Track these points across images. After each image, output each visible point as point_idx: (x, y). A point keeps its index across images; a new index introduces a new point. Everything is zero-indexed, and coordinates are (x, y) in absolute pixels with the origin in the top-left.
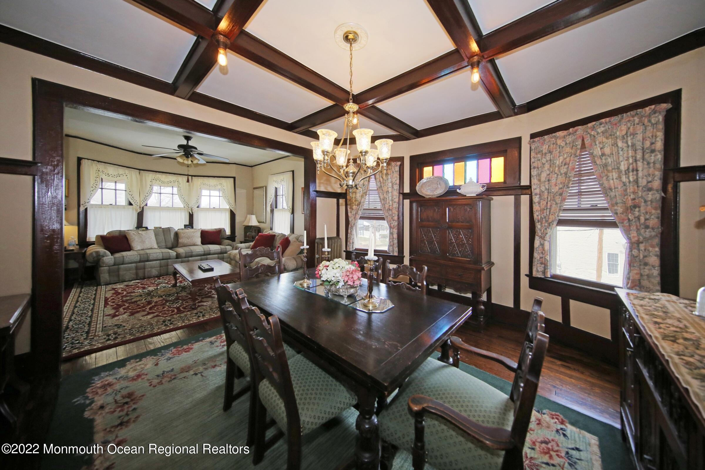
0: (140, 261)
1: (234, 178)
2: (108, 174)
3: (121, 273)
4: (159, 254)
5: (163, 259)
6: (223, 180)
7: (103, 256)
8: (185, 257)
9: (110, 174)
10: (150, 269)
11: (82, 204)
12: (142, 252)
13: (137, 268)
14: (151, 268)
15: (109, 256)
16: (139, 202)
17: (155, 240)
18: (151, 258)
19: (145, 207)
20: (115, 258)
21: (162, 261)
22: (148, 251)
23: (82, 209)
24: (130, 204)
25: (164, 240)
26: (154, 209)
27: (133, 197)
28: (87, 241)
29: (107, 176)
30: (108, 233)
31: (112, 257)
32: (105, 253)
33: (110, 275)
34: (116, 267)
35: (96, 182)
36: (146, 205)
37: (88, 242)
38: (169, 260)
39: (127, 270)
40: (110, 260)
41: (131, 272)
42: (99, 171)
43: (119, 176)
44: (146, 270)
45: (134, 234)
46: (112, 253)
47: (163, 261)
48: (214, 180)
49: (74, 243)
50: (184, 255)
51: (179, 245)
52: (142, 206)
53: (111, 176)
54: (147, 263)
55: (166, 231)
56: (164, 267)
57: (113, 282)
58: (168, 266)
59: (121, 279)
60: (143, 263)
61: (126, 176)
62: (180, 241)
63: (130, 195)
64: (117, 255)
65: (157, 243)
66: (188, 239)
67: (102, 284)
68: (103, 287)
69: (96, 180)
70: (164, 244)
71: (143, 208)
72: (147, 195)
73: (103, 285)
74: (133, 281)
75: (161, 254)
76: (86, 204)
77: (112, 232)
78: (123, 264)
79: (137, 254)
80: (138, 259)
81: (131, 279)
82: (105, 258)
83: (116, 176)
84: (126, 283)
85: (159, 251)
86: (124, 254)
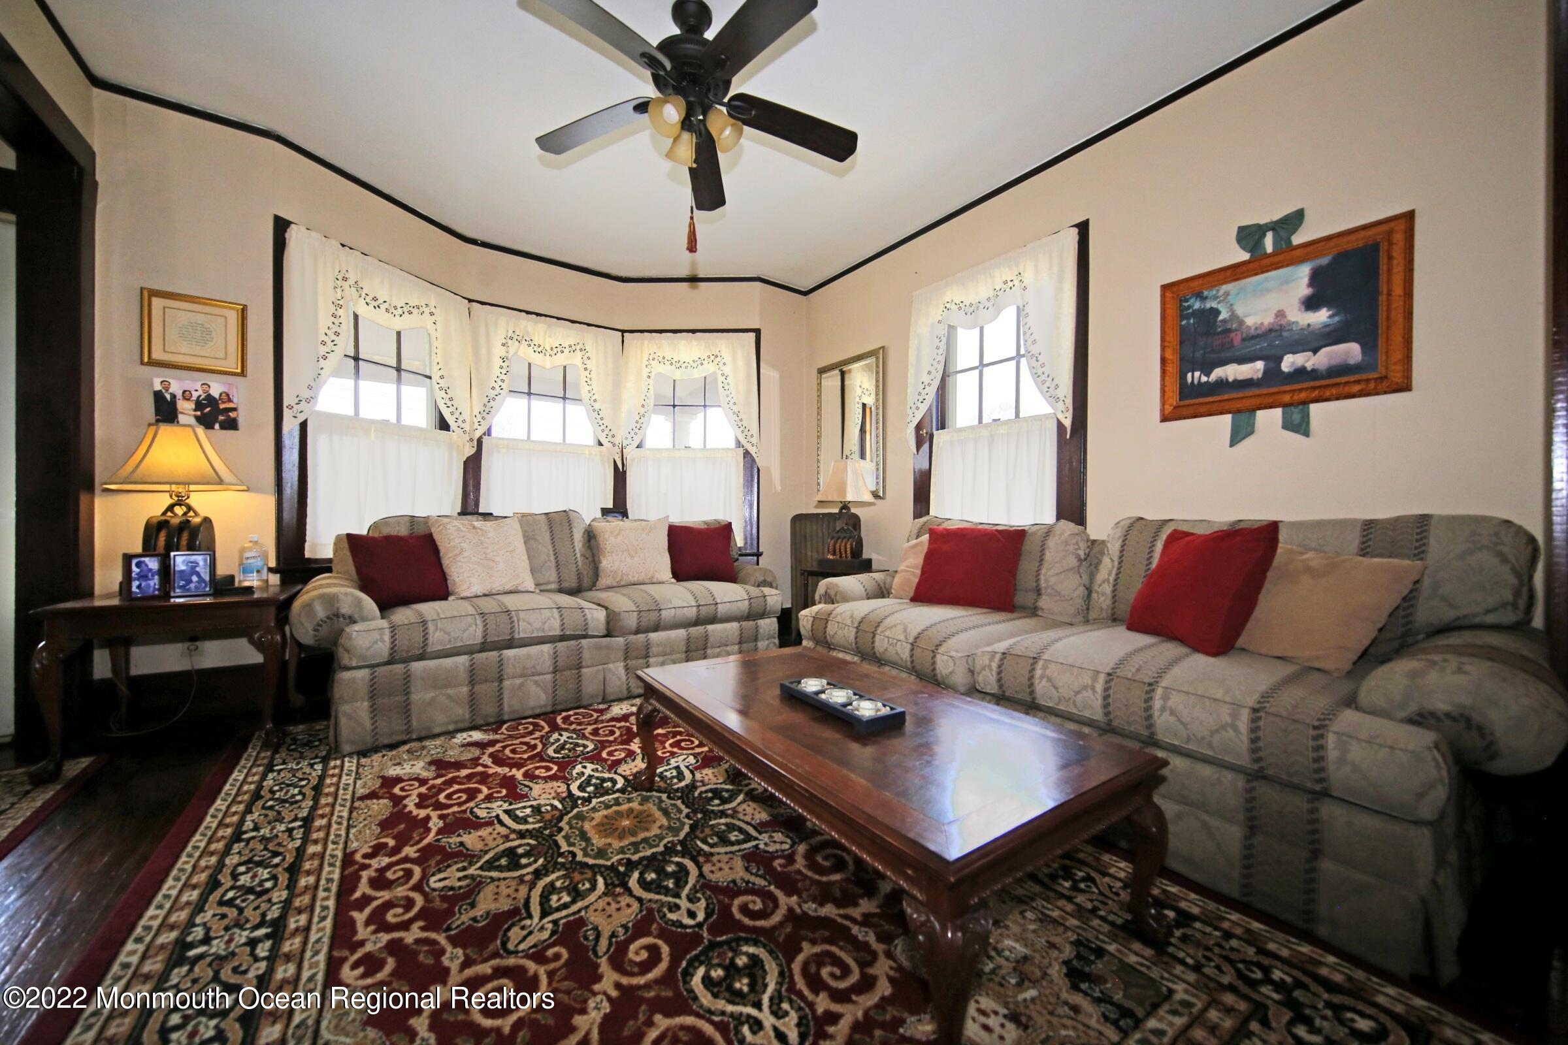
0: (484, 647)
1: (758, 332)
2: (375, 299)
3: (419, 696)
4: (547, 613)
5: (563, 638)
6: (722, 341)
7: (352, 621)
8: (637, 632)
9: (380, 301)
10: (518, 681)
11: (290, 407)
12: (488, 605)
13: (473, 677)
14: (522, 676)
15: (373, 619)
16: (468, 421)
17: (525, 557)
18: (523, 630)
19: (485, 439)
20: (393, 628)
21: (560, 645)
22: (511, 602)
23: (290, 427)
24: (444, 425)
25: (552, 558)
26: (512, 445)
27: (451, 399)
28: (307, 555)
29: (371, 307)
30: (375, 526)
31: (384, 623)
32: (358, 603)
33: (374, 710)
34: (399, 668)
35: (337, 321)
36: (488, 432)
37: (309, 559)
38: (584, 642)
39: (439, 682)
40: (376, 635)
41: (450, 691)
42: (345, 279)
43: (410, 313)
44: (506, 683)
45: (459, 530)
46: (385, 606)
47: (564, 643)
48: (694, 343)
49: (259, 563)
50: (631, 621)
51: (603, 581)
52: (478, 434)
53: (384, 307)
54: (509, 653)
55: (559, 522)
56: (567, 673)
57: (387, 741)
58: (579, 667)
59: (415, 724)
60: (494, 654)
61: (432, 314)
62: (606, 563)
63: (441, 389)
64: (403, 615)
65: (532, 571)
66: (632, 557)
67: (347, 748)
68: (350, 764)
69: (334, 316)
70: (552, 575)
71: (480, 442)
72: (492, 394)
73: (350, 755)
74: (461, 738)
75: (556, 613)
76: (300, 407)
77: (385, 521)
78: (422, 657)
79: (471, 610)
80: (475, 635)
81: (451, 728)
82: (356, 627)
83: (400, 311)
84: (434, 747)
85: (545, 600)
86: (428, 609)
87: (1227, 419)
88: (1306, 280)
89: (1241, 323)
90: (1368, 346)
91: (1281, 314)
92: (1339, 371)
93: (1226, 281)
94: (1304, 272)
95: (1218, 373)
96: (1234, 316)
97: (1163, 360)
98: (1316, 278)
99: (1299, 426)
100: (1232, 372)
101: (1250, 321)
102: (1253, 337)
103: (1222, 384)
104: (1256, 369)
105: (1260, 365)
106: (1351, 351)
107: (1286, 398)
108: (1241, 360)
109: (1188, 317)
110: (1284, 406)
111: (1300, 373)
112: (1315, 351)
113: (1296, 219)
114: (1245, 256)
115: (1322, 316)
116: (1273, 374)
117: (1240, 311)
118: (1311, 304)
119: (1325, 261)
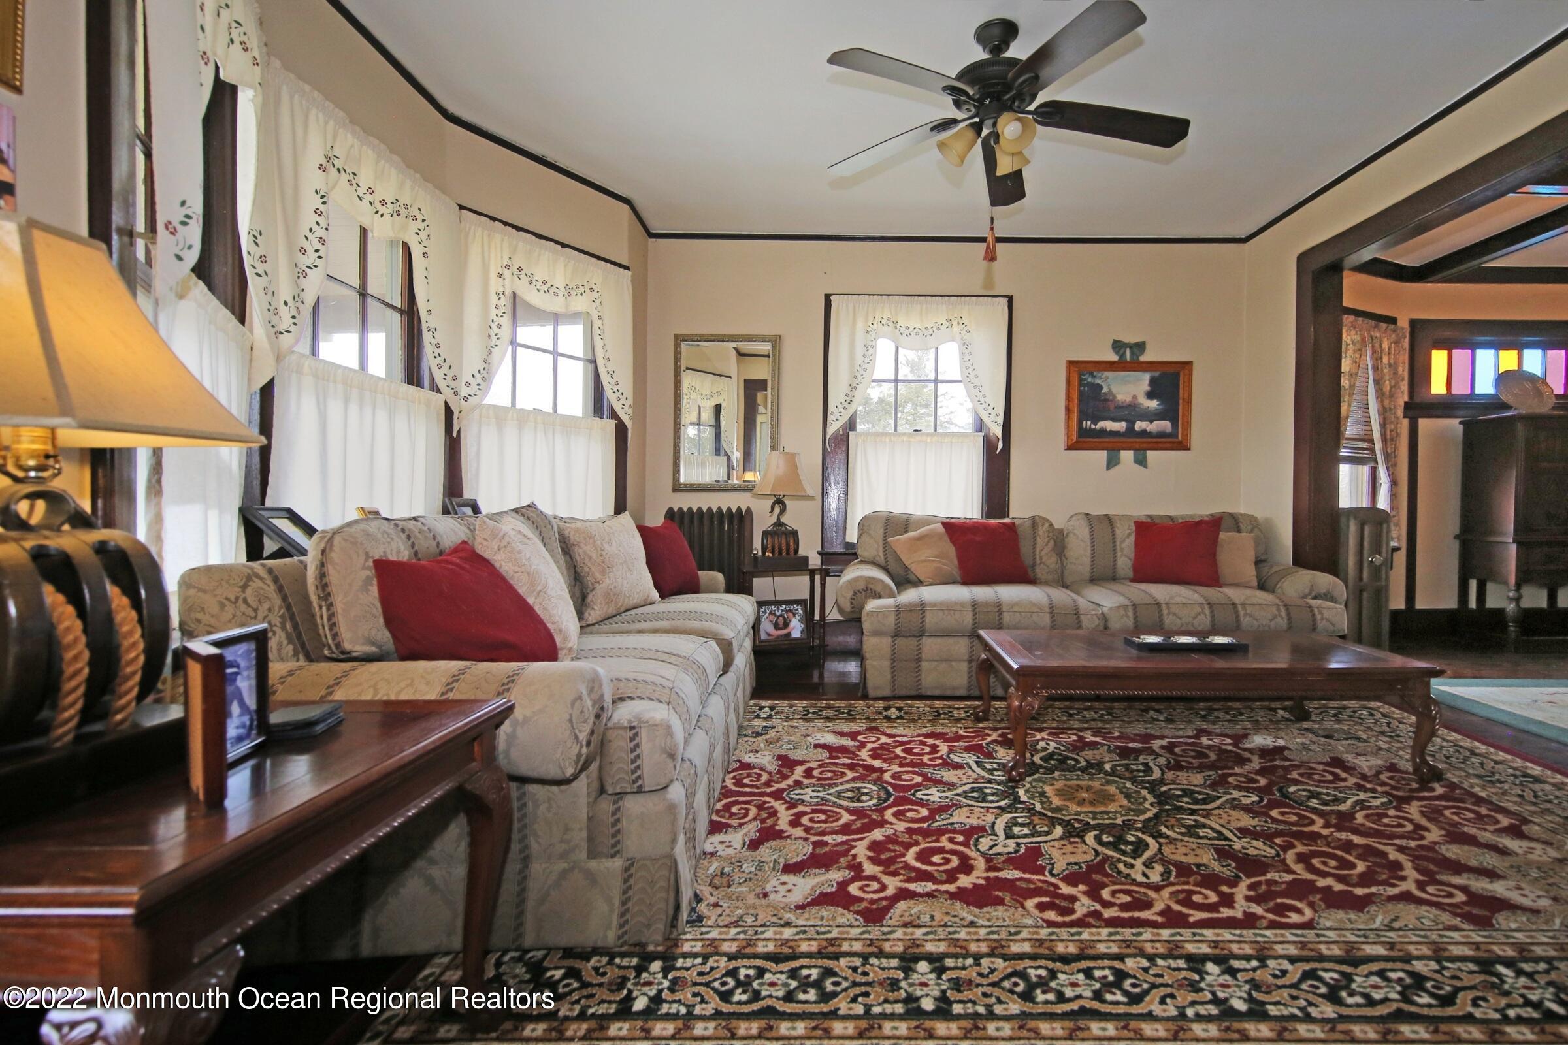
87: (1104, 453)
88: (1147, 382)
89: (1114, 397)
90: (1175, 425)
91: (1135, 397)
92: (1162, 435)
93: (1106, 370)
94: (1146, 377)
95: (1101, 424)
96: (1110, 391)
97: (1068, 410)
98: (1153, 381)
99: (1141, 461)
100: (1109, 425)
101: (1120, 397)
102: (1121, 407)
103: (1103, 432)
104: (1120, 426)
105: (1124, 424)
106: (1165, 425)
107: (1137, 446)
108: (1114, 420)
109: (1085, 385)
110: (1135, 449)
111: (1144, 433)
112: (1151, 422)
113: (1141, 347)
114: (1115, 358)
115: (1154, 404)
116: (1130, 431)
117: (1114, 390)
118: (1150, 395)
119: (1157, 374)
